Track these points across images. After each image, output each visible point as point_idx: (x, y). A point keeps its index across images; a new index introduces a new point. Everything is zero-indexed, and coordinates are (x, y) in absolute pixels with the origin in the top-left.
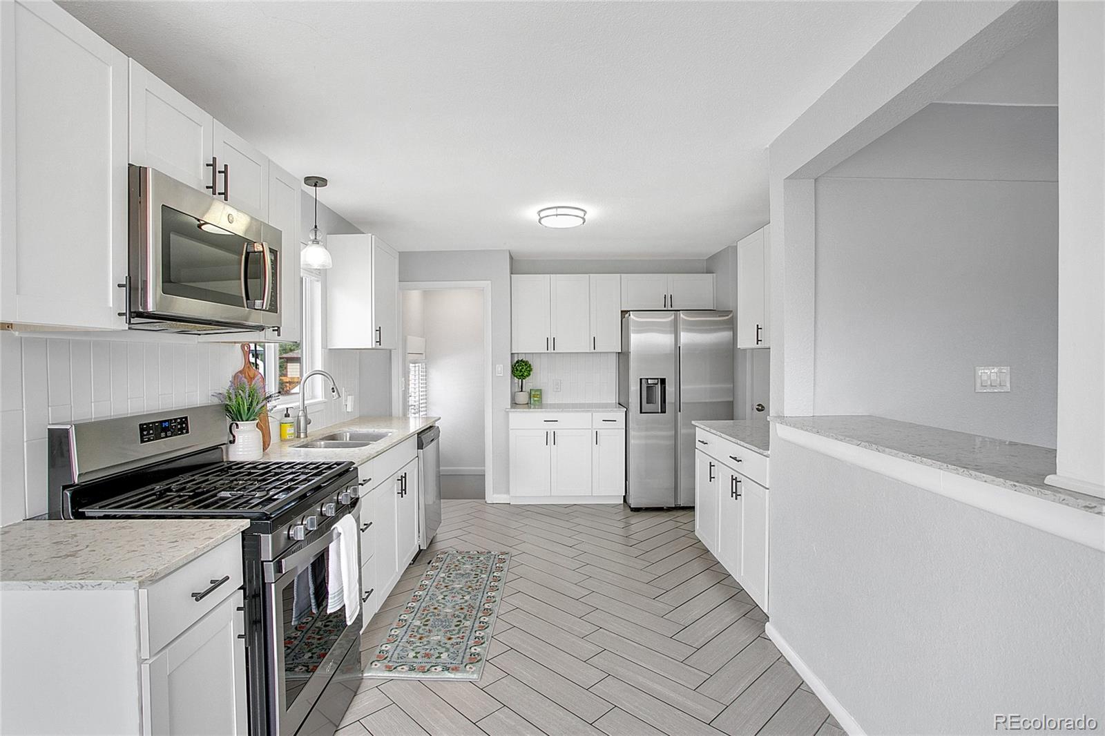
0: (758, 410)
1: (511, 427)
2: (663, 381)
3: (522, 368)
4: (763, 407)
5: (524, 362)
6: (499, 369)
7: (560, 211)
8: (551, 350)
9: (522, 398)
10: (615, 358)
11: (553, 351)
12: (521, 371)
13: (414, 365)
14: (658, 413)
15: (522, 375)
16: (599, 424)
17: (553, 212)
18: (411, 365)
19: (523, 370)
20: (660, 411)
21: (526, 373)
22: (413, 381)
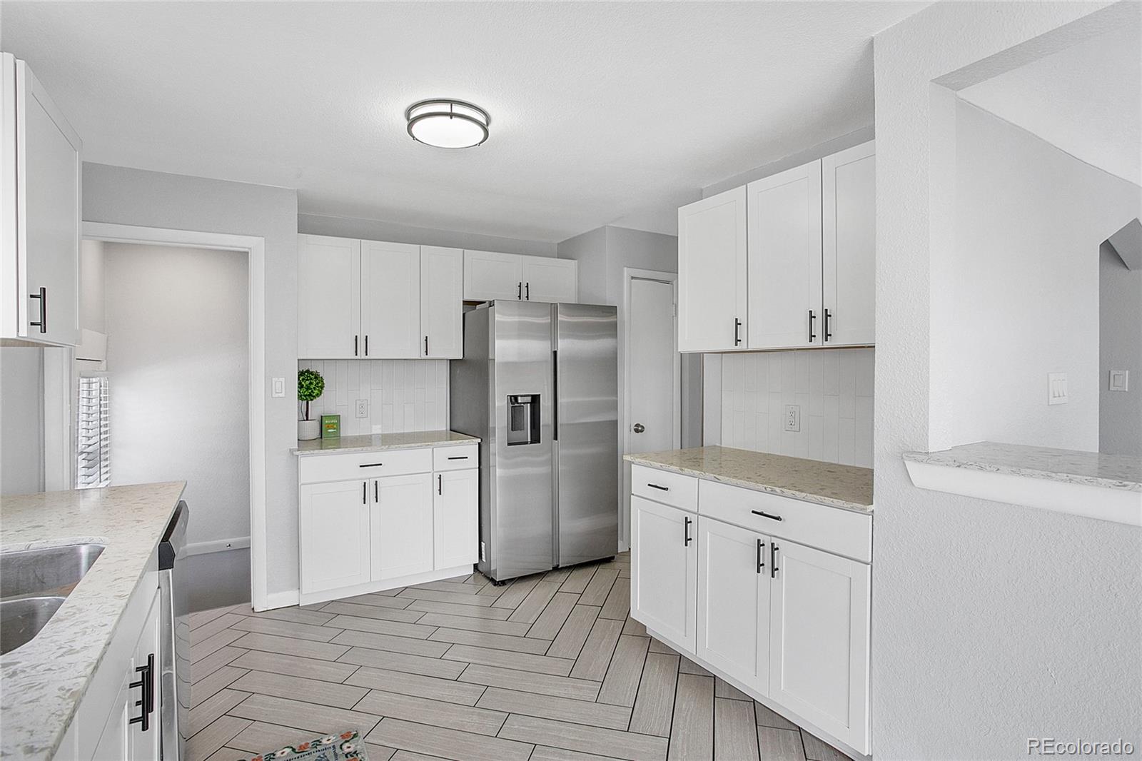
0: (637, 431)
1: (302, 481)
2: (535, 400)
3: (311, 383)
4: (643, 427)
5: (312, 373)
6: (278, 385)
7: (457, 109)
8: (361, 355)
9: (311, 429)
10: (445, 367)
11: (364, 356)
12: (308, 388)
13: (85, 380)
14: (526, 443)
15: (310, 395)
16: (442, 464)
17: (445, 108)
18: (82, 381)
19: (312, 387)
20: (529, 440)
21: (316, 392)
22: (85, 409)
